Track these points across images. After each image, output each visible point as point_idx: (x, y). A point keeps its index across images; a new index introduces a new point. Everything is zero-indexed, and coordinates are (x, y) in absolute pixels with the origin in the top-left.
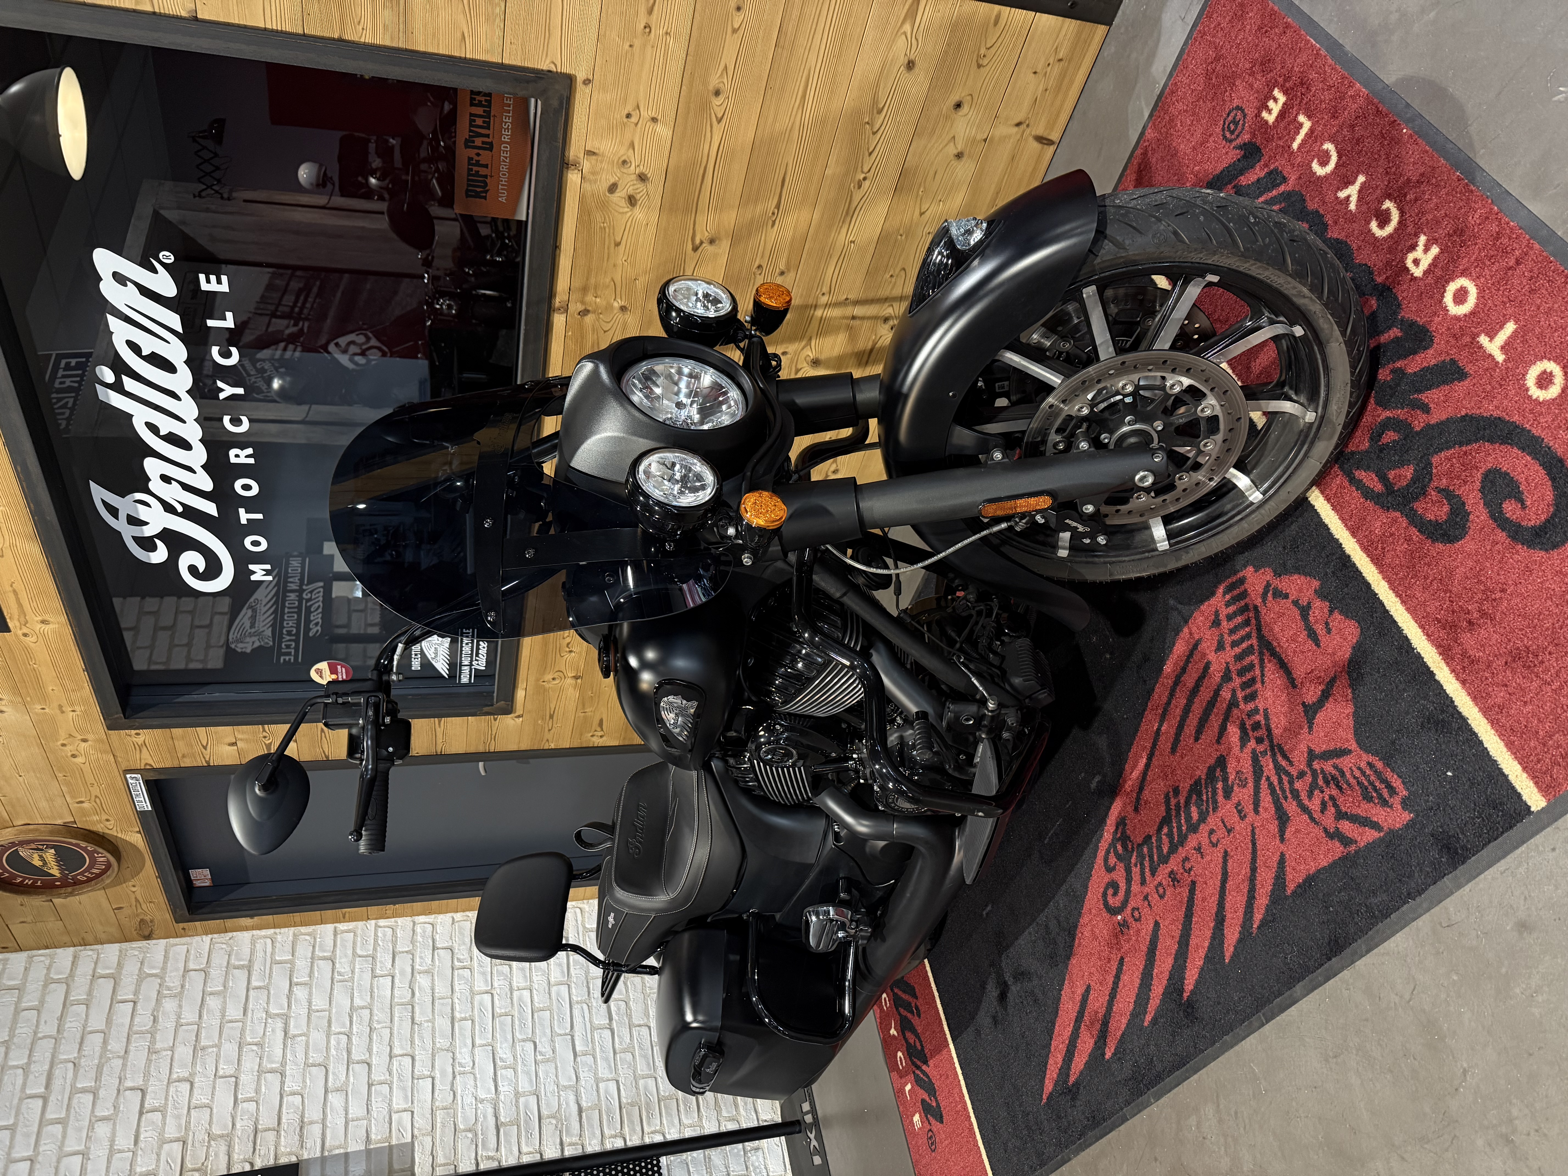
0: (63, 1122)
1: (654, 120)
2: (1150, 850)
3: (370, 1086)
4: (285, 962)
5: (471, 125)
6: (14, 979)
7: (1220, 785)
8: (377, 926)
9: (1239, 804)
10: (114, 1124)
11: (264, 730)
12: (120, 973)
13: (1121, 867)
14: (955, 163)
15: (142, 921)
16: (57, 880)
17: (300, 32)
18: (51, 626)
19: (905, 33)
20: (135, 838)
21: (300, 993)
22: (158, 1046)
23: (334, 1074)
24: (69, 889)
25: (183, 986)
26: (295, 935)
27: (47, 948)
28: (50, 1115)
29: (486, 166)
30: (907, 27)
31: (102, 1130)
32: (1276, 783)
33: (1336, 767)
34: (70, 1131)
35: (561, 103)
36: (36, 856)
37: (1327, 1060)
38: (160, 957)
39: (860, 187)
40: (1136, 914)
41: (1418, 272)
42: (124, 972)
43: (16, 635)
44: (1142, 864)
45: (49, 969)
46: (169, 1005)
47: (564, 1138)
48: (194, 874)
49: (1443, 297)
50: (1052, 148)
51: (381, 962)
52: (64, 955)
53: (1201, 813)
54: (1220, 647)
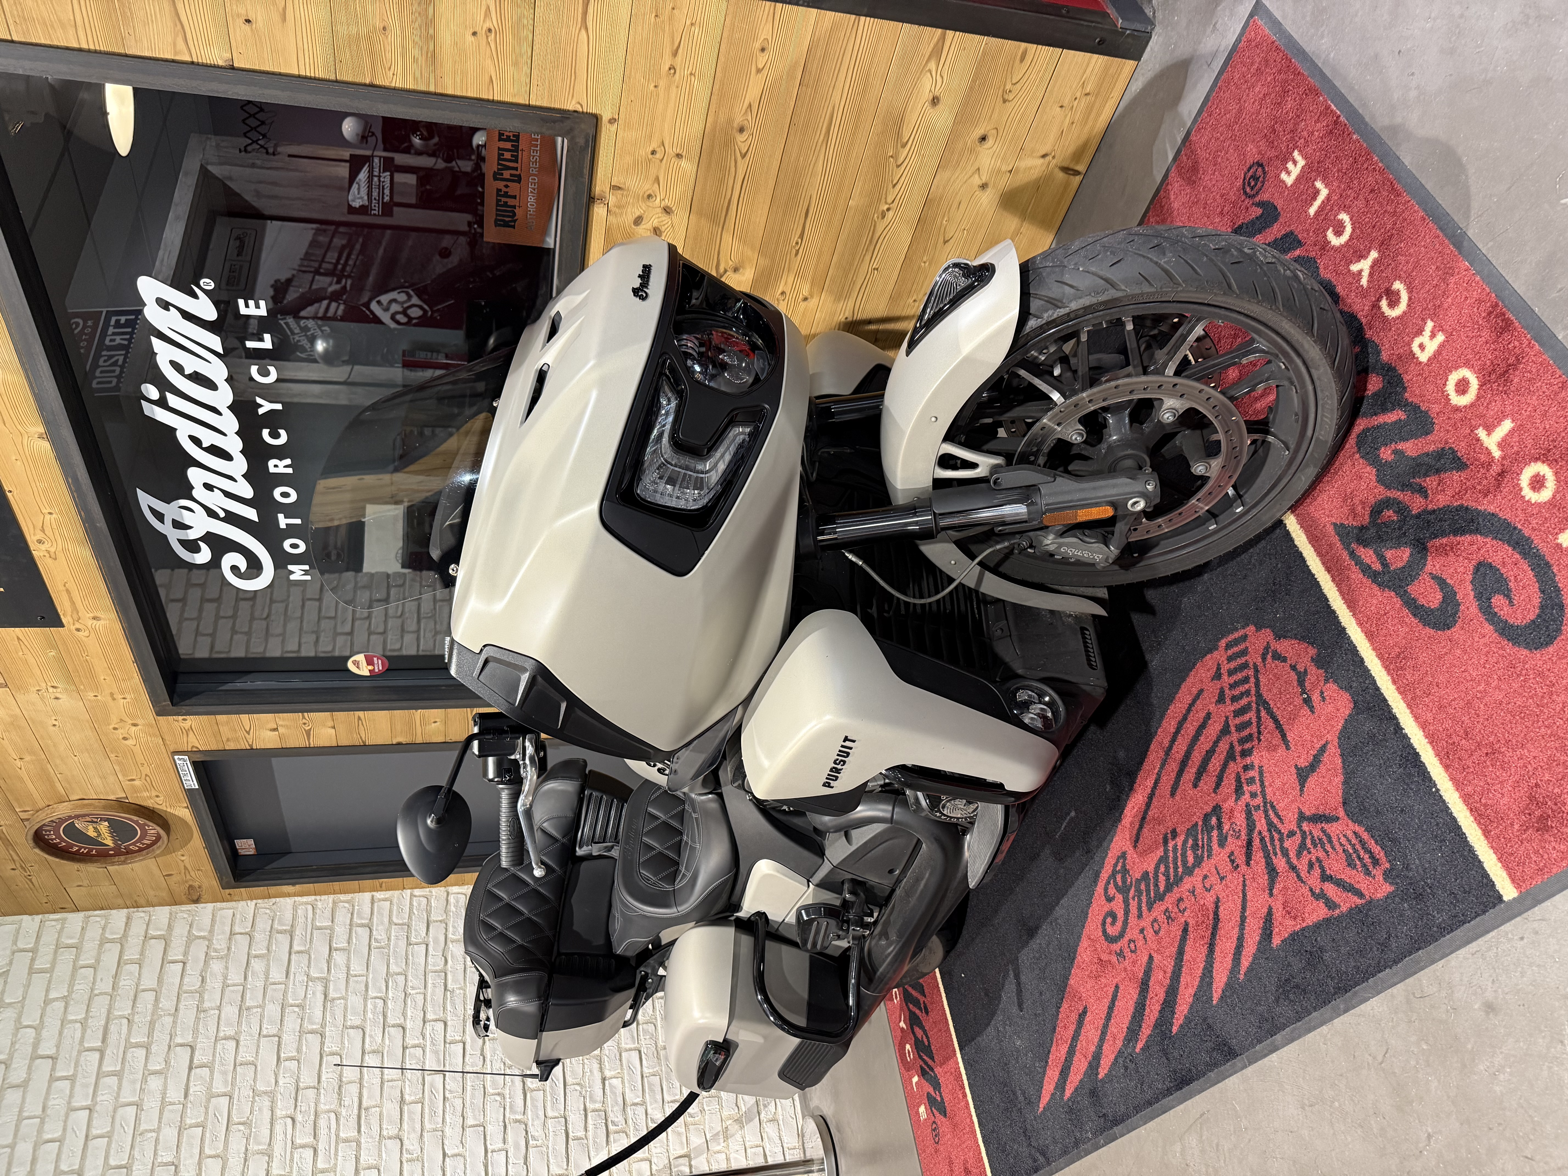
0: (119, 1074)
1: (679, 156)
2: (1148, 886)
3: (404, 1048)
4: (325, 928)
5: (499, 159)
6: (72, 938)
7: (1215, 833)
8: (412, 895)
9: (1232, 853)
10: (166, 1078)
11: (304, 717)
12: (171, 935)
13: (1119, 897)
14: (979, 193)
15: (190, 886)
16: (111, 849)
17: (333, 78)
18: (102, 622)
19: (930, 71)
20: (183, 812)
21: (339, 958)
22: (207, 1005)
23: (371, 1036)
24: (122, 858)
25: (229, 949)
26: (334, 902)
27: (102, 909)
28: (106, 1068)
29: (514, 197)
30: (932, 65)
31: (155, 1083)
32: (1267, 839)
33: (1323, 831)
34: (125, 1083)
35: (587, 141)
36: (91, 827)
37: (1303, 1108)
38: (207, 921)
39: (883, 217)
40: (1132, 945)
41: (1423, 357)
42: (174, 934)
43: (70, 630)
44: (1139, 897)
45: (104, 929)
46: (216, 966)
47: (588, 1104)
48: (240, 844)
49: (1445, 385)
50: (1078, 179)
51: (416, 930)
52: (118, 917)
53: (1196, 857)
54: (1221, 699)
